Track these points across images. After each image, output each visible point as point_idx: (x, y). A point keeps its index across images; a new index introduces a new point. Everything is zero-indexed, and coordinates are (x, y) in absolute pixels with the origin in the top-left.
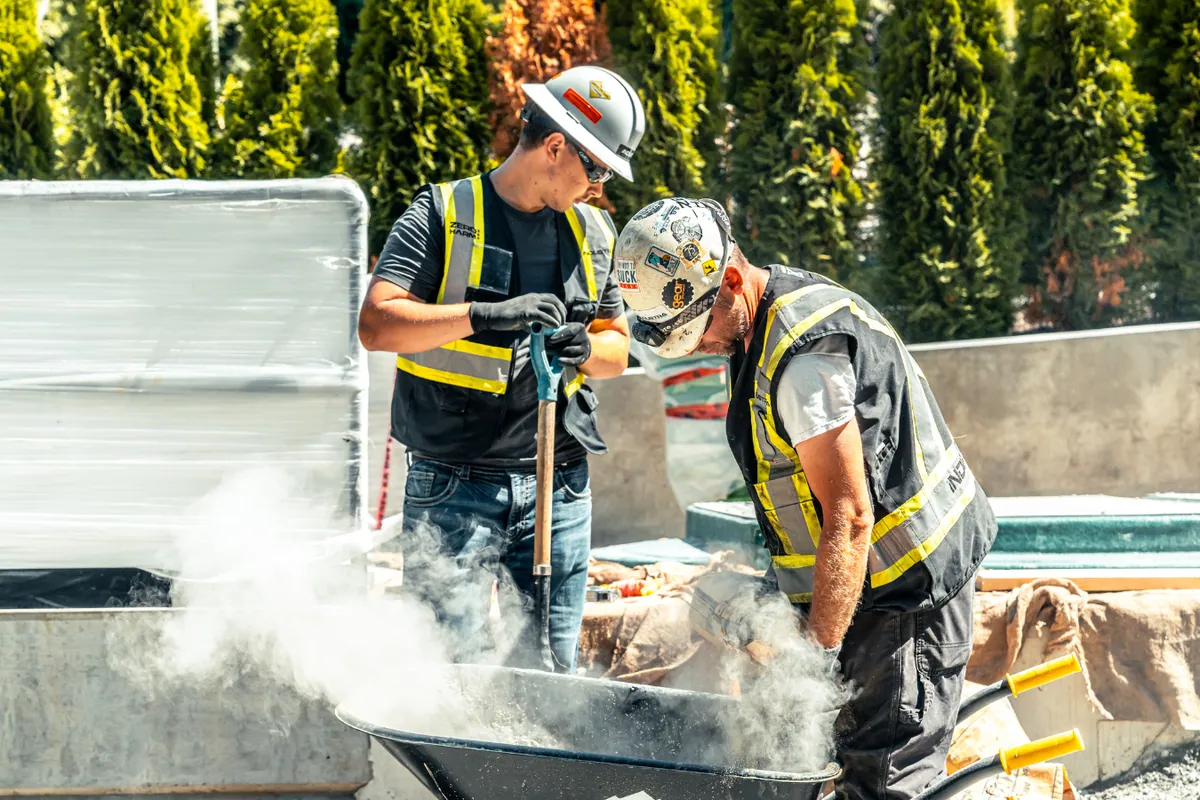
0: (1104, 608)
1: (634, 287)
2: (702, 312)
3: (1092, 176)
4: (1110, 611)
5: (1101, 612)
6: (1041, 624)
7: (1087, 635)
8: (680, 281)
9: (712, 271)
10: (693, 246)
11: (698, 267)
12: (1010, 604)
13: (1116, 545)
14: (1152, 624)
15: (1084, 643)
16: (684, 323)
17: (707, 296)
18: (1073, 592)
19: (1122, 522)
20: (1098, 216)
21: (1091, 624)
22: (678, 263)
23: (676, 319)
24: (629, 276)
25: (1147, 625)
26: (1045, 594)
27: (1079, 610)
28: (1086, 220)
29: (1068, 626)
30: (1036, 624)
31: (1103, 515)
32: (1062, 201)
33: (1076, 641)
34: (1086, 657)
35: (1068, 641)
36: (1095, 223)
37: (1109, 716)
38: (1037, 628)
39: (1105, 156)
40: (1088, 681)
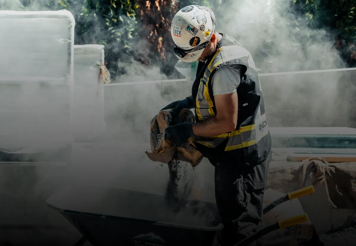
0: (334, 168)
1: (180, 36)
2: (201, 49)
3: (349, 13)
4: (337, 169)
5: (333, 169)
6: (312, 173)
7: (328, 178)
8: (197, 37)
9: (208, 35)
10: (203, 25)
11: (204, 33)
12: (301, 166)
13: (343, 146)
14: (352, 174)
15: (327, 181)
16: (194, 51)
17: (205, 43)
18: (324, 162)
19: (345, 137)
20: (351, 28)
21: (330, 174)
22: (197, 31)
23: (191, 50)
24: (178, 33)
25: (349, 174)
26: (313, 163)
27: (325, 169)
28: (346, 29)
29: (321, 174)
30: (310, 173)
31: (338, 135)
32: (338, 22)
33: (324, 179)
34: (328, 185)
35: (321, 179)
36: (350, 30)
37: (335, 207)
38: (310, 175)
39: (353, 7)
40: (328, 194)
